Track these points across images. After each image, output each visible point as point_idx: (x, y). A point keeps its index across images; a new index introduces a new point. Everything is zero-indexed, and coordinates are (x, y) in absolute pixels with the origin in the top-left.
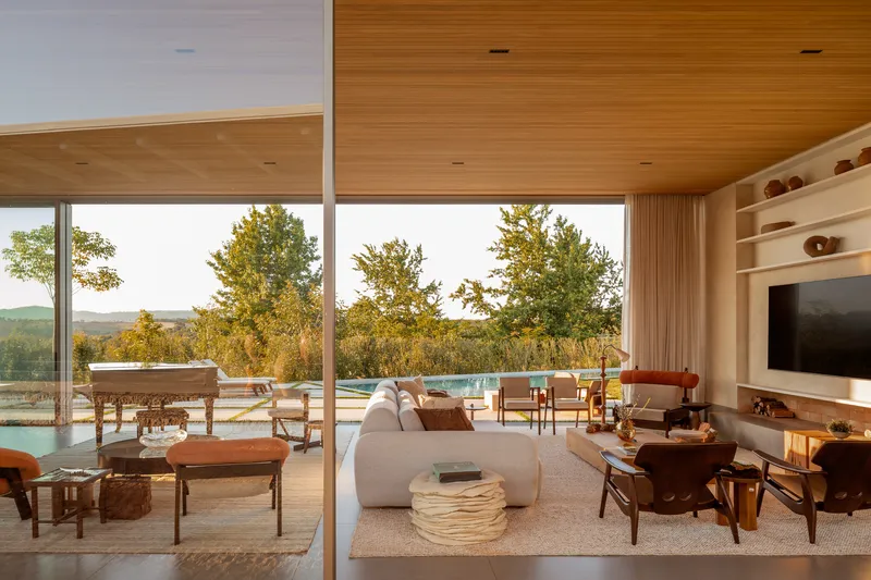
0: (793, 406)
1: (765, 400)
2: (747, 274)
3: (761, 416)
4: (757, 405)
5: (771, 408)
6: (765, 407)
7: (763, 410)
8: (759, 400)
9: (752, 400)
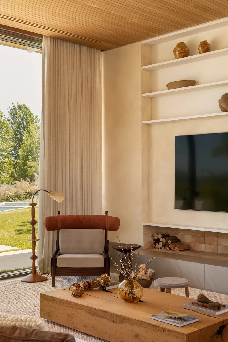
0: (187, 239)
1: (165, 236)
2: (149, 125)
3: (163, 250)
4: (157, 241)
5: (172, 243)
6: (166, 242)
7: (165, 245)
8: (160, 236)
9: (153, 236)
